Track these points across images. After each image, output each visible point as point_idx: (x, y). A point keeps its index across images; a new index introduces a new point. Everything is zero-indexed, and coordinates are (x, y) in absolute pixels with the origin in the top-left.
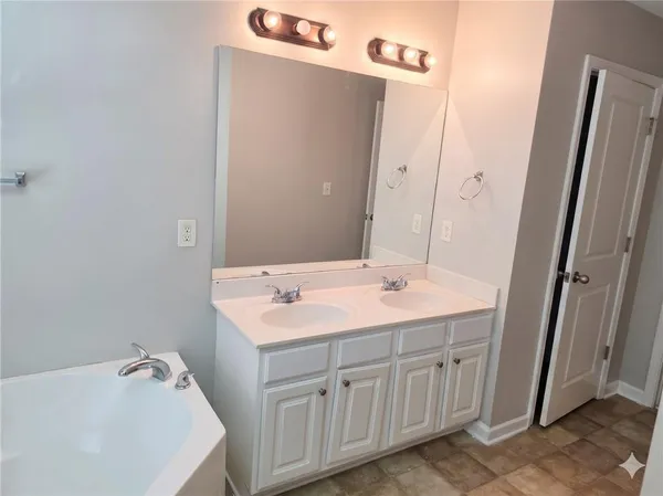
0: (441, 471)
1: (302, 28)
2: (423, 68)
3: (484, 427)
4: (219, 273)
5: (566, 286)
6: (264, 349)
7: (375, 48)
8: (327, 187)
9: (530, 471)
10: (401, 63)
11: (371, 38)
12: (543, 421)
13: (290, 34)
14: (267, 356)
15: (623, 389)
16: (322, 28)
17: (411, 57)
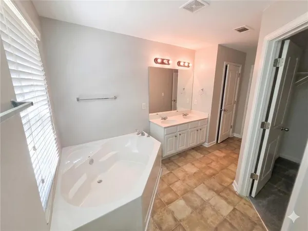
0: (199, 152)
1: (165, 61)
2: (188, 66)
3: (206, 144)
4: (150, 114)
5: (222, 112)
6: (165, 128)
7: (179, 63)
8: (163, 94)
9: (218, 151)
10: (184, 66)
11: (178, 61)
12: (219, 142)
13: (162, 63)
14: (166, 129)
15: (235, 135)
16: (168, 61)
17: (186, 64)
